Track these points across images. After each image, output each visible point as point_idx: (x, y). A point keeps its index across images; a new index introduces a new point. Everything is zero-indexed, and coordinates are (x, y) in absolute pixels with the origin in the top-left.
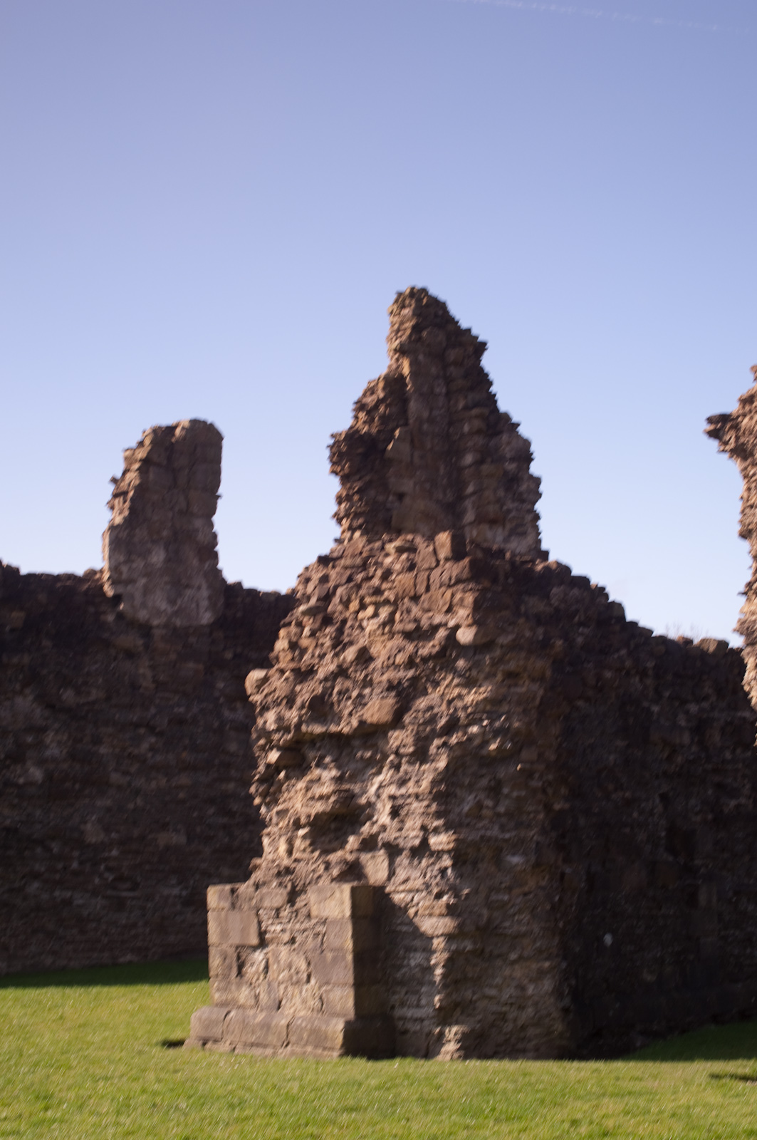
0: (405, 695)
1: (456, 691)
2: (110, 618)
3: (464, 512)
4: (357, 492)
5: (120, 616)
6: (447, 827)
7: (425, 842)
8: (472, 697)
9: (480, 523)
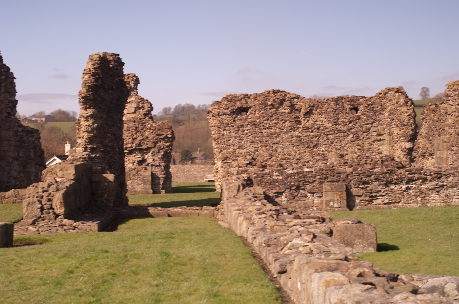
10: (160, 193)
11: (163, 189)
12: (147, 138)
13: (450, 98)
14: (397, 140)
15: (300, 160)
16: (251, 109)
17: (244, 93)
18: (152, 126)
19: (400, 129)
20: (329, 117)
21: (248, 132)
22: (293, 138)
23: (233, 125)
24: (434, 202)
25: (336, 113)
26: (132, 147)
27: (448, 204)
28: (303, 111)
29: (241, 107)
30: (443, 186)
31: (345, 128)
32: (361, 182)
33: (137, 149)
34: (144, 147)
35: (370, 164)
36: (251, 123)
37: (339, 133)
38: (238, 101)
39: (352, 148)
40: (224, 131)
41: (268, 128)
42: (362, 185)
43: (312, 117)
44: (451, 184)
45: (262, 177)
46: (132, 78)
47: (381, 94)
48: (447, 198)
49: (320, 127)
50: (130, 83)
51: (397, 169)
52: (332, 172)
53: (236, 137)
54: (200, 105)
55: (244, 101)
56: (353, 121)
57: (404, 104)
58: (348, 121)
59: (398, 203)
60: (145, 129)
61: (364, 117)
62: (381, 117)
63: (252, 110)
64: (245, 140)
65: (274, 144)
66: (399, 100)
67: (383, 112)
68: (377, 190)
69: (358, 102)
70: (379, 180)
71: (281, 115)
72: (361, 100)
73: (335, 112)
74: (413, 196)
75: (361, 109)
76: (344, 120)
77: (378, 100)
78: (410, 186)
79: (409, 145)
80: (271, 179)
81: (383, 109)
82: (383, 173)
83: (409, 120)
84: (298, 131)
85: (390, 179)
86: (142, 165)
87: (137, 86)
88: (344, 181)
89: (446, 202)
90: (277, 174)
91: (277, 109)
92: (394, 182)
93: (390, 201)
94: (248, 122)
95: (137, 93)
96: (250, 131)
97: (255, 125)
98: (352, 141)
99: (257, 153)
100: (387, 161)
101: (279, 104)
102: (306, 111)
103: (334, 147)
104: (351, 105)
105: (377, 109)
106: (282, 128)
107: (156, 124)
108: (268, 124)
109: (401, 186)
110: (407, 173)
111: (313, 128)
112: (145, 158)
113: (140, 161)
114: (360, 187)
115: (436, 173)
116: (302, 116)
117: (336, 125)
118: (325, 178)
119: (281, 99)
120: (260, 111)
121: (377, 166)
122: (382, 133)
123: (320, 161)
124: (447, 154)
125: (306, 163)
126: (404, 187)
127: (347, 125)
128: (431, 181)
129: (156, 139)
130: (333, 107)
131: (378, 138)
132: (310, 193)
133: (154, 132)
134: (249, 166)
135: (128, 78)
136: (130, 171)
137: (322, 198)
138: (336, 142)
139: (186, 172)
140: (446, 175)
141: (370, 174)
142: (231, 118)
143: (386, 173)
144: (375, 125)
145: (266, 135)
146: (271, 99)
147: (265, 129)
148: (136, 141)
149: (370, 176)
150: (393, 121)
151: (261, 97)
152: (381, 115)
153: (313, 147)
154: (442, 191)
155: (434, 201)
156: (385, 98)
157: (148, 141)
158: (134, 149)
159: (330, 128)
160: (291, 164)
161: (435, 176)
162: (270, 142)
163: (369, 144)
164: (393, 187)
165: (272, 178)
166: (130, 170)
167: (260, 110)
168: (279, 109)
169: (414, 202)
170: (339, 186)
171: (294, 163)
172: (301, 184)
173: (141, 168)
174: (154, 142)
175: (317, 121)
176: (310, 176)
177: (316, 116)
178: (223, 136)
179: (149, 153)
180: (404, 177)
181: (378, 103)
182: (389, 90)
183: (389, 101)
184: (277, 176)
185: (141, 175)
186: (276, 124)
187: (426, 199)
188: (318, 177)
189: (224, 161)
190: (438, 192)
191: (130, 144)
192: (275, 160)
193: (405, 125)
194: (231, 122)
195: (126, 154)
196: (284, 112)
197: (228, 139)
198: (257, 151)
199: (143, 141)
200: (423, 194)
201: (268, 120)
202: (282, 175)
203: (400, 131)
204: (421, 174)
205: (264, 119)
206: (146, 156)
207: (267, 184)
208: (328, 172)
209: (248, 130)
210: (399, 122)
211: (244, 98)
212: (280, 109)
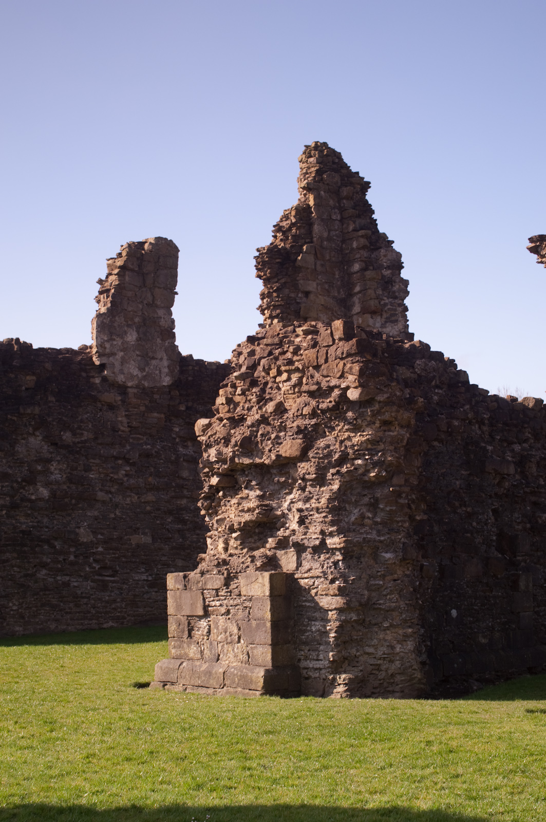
0: (309, 437)
1: (346, 434)
2: (97, 381)
3: (353, 305)
4: (275, 291)
5: (105, 379)
6: (339, 532)
7: (323, 542)
8: (357, 439)
9: (364, 314)
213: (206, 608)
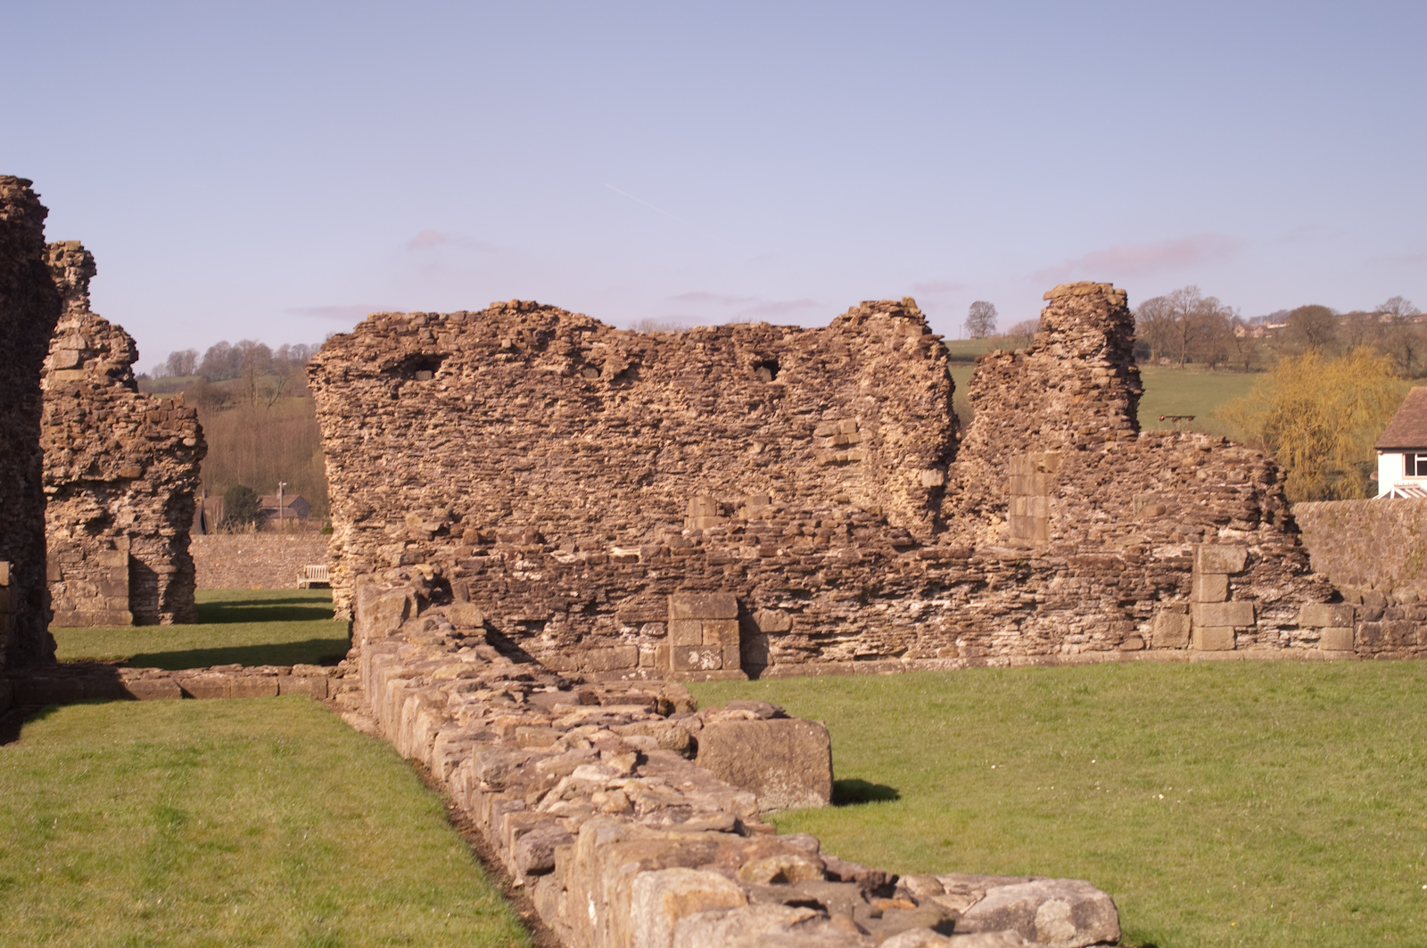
1: (172, 466)
6: (170, 526)
7: (157, 532)
8: (181, 468)
10: (157, 621)
11: (165, 608)
12: (118, 446)
13: (1056, 335)
14: (896, 461)
15: (598, 520)
16: (448, 361)
17: (428, 310)
18: (133, 409)
19: (906, 427)
20: (690, 388)
21: (437, 431)
22: (576, 451)
23: (390, 409)
24: (1007, 654)
25: (711, 376)
26: (67, 476)
27: (1047, 658)
28: (609, 369)
29: (418, 354)
30: (1032, 605)
31: (737, 425)
32: (786, 590)
33: (86, 481)
34: (106, 477)
35: (814, 535)
36: (445, 404)
37: (720, 437)
38: (405, 334)
39: (759, 487)
40: (361, 428)
41: (498, 421)
42: (787, 600)
43: (637, 387)
44: (1057, 598)
45: (480, 573)
46: (71, 256)
47: (848, 319)
48: (1044, 641)
49: (661, 420)
50: (66, 274)
51: (894, 552)
52: (698, 559)
53: (398, 448)
54: (286, 346)
55: (427, 335)
56: (762, 402)
57: (917, 352)
58: (747, 403)
59: (899, 655)
60: (110, 420)
61: (799, 391)
62: (848, 391)
63: (451, 365)
64: (427, 457)
65: (517, 470)
66: (901, 340)
67: (855, 377)
68: (833, 614)
69: (777, 342)
70: (841, 584)
71: (542, 382)
72: (788, 338)
73: (708, 373)
74: (943, 633)
75: (787, 365)
76: (735, 398)
77: (840, 340)
78: (934, 603)
79: (932, 479)
80: (509, 580)
81: (854, 366)
82: (854, 564)
83: (933, 401)
84: (592, 432)
85: (873, 581)
86: (100, 532)
87: (88, 282)
88: (732, 588)
89: (1043, 654)
90: (526, 564)
91: (527, 360)
92: (887, 591)
93: (875, 651)
94: (439, 402)
95: (87, 303)
96: (444, 428)
97: (460, 410)
98: (759, 465)
99: (466, 497)
100: (866, 527)
101: (533, 347)
102: (619, 371)
103: (702, 480)
104: (757, 353)
105: (836, 366)
106: (543, 422)
107: (146, 404)
108: (500, 410)
109: (907, 603)
110: (924, 565)
111: (639, 423)
112: (110, 512)
113: (95, 520)
114: (782, 605)
115: (1012, 566)
116: (607, 385)
117: (712, 412)
118: (675, 578)
119: (540, 332)
120: (477, 368)
121: (833, 543)
122: (850, 442)
123: (659, 524)
124: (1046, 507)
125: (616, 532)
126: (916, 606)
127: (744, 414)
128: (996, 588)
129: (146, 452)
130: (701, 357)
131: (839, 455)
132: (627, 624)
133: (140, 428)
134: (438, 539)
135: (59, 257)
136: (60, 552)
137: (664, 639)
138: (712, 467)
139: (243, 555)
140: (1042, 570)
141: (813, 567)
142: (383, 389)
143: (862, 564)
144: (829, 414)
145: (492, 441)
146: (511, 331)
147: (491, 423)
148: (80, 458)
149: (813, 573)
150: (883, 405)
151: (478, 324)
152: (849, 385)
153: (640, 482)
154: (1030, 620)
155: (1005, 650)
156: (859, 333)
157: (121, 458)
158: (76, 484)
159: (693, 422)
160: (570, 534)
161: (1009, 573)
162: (504, 465)
163: (810, 472)
164: (883, 607)
165: (511, 576)
166: (63, 548)
167: (476, 364)
168: (535, 363)
169: (945, 654)
170: (720, 602)
171: (579, 530)
172: (601, 596)
173: (98, 544)
174: (138, 461)
175: (651, 401)
176: (630, 571)
177: (650, 385)
178: (360, 444)
179: (124, 494)
180: (916, 577)
181: (841, 349)
182: (872, 307)
183: (874, 342)
184: (524, 570)
185: (98, 565)
186: (524, 410)
187: (982, 645)
188: (654, 574)
189: (362, 524)
190: (1018, 622)
191: (63, 464)
192: (519, 522)
193: (921, 417)
194: (383, 399)
195: (50, 498)
196: (551, 373)
197: (374, 453)
198: (466, 493)
199: (103, 458)
200: (973, 629)
201: (499, 396)
202: (542, 568)
203: (906, 433)
204: (966, 566)
205: (486, 394)
206: (115, 506)
207: (496, 595)
208: (683, 560)
209: (436, 426)
210: (901, 408)
211: (426, 325)
212: (538, 361)
213: (62, 575)
